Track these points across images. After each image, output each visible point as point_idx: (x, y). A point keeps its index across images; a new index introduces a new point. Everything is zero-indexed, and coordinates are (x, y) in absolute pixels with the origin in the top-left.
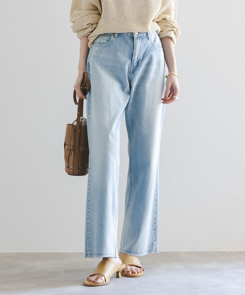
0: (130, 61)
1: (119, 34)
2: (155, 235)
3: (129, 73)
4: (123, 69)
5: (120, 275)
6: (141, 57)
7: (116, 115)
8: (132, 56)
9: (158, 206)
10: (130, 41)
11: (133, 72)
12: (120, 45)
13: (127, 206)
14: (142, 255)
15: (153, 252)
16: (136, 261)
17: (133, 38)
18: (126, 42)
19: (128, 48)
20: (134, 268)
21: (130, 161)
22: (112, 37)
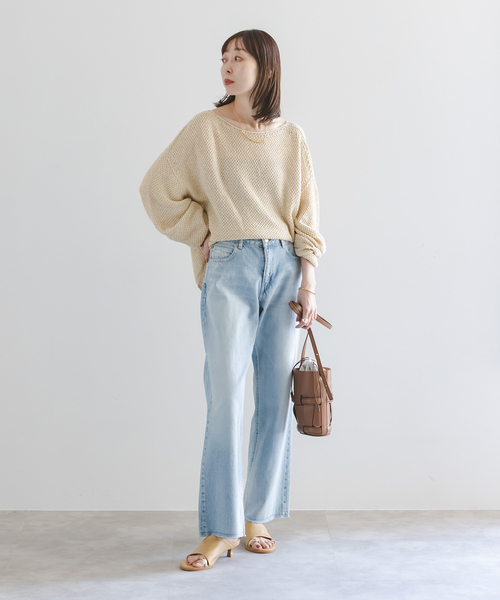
0: (260, 278)
1: (245, 242)
2: (286, 495)
3: (260, 293)
4: (252, 290)
6: (274, 271)
8: (262, 272)
9: (291, 457)
10: (259, 252)
11: (265, 291)
12: (247, 258)
13: (252, 460)
15: (282, 517)
16: (263, 531)
17: (263, 248)
18: (255, 254)
19: (257, 262)
20: (263, 540)
22: (236, 250)
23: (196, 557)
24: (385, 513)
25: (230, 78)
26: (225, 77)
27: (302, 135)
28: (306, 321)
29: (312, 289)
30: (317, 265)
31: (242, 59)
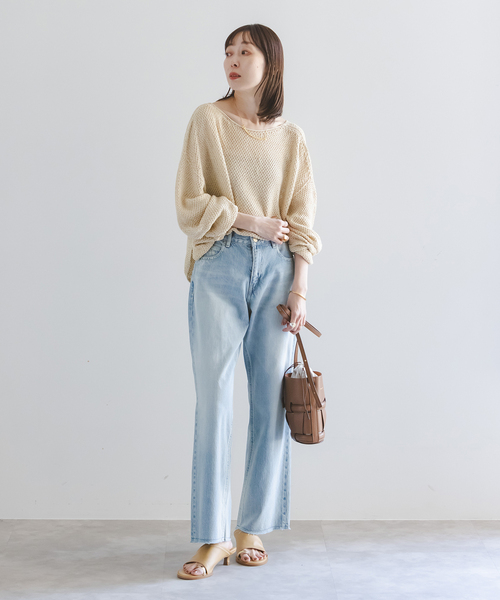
0: (247, 279)
1: (232, 243)
2: (285, 506)
3: (248, 294)
4: (239, 290)
5: (228, 561)
6: (263, 272)
7: (229, 353)
8: (250, 272)
9: (290, 467)
10: (247, 251)
11: (253, 291)
12: (234, 257)
14: (265, 533)
15: (282, 529)
16: (257, 543)
17: (251, 248)
18: (243, 253)
19: (245, 261)
20: (255, 552)
21: (251, 409)
22: (223, 247)
23: (194, 566)
24: (382, 523)
25: (237, 71)
26: (231, 71)
27: (302, 137)
28: (293, 325)
29: (303, 294)
30: (312, 262)
31: (250, 54)
